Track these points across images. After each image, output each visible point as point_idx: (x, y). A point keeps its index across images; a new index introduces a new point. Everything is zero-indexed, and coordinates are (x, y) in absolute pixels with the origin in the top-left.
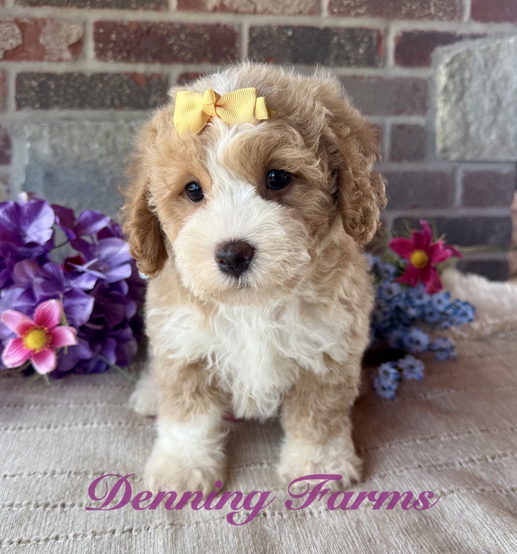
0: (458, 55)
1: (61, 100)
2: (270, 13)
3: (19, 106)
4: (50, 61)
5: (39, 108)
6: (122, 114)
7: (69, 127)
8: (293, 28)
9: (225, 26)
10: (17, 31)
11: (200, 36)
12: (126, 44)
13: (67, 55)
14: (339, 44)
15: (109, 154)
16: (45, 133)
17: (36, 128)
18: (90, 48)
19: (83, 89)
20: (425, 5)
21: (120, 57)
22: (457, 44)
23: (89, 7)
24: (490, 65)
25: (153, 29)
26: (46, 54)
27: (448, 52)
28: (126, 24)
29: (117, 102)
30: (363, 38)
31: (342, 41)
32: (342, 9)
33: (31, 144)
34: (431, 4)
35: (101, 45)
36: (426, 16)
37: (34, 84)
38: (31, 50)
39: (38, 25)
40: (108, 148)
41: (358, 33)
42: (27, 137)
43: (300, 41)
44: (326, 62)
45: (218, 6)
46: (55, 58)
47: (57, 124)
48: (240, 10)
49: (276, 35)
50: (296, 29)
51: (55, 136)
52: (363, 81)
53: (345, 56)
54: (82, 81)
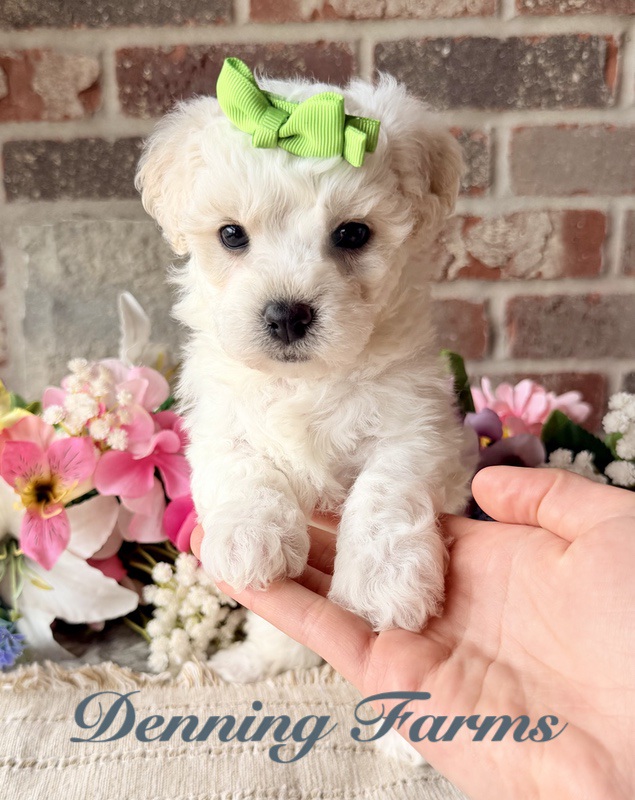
1: (72, 184)
2: (411, 16)
3: (10, 196)
4: (51, 120)
5: (39, 199)
7: (86, 229)
8: (452, 42)
9: (332, 45)
11: (291, 64)
12: (167, 86)
13: (76, 108)
14: (535, 65)
15: (149, 271)
16: (50, 239)
18: (111, 93)
19: (104, 165)
21: (160, 109)
23: (106, 25)
25: (211, 57)
26: (45, 108)
28: (165, 51)
30: (581, 52)
31: (541, 61)
33: (30, 256)
35: (128, 90)
37: (30, 158)
38: (21, 102)
39: (29, 59)
40: (146, 263)
41: (570, 43)
42: (24, 246)
43: (465, 65)
44: (510, 101)
45: (320, 7)
46: (58, 116)
47: (67, 223)
48: (358, 13)
49: (421, 55)
50: (457, 43)
51: (65, 244)
52: (576, 134)
53: (546, 88)
54: (102, 151)
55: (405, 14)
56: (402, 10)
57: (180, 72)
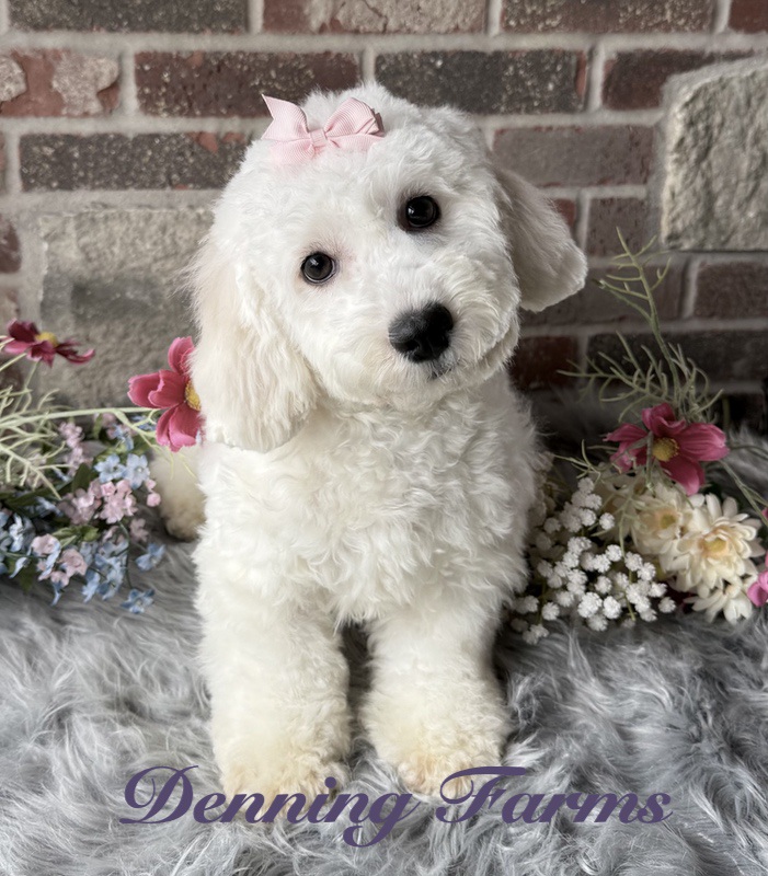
0: (705, 88)
1: (90, 176)
2: (409, 31)
3: (28, 186)
4: (69, 116)
5: (57, 189)
6: (185, 195)
7: (106, 218)
8: (444, 55)
9: (339, 55)
10: (17, 71)
11: (301, 72)
12: (185, 88)
13: (95, 106)
14: (516, 75)
15: (167, 257)
16: (70, 228)
17: (56, 222)
18: (130, 91)
19: (122, 159)
20: (656, 7)
21: (178, 108)
22: (705, 70)
23: (126, 30)
24: (754, 102)
25: (226, 63)
26: (64, 105)
27: (689, 82)
28: (184, 56)
29: (175, 176)
30: (556, 64)
31: (521, 72)
32: (522, 22)
33: (50, 244)
34: (667, 6)
35: (147, 91)
36: (658, 25)
37: (49, 151)
38: (40, 100)
39: (48, 60)
40: (164, 248)
41: (547, 57)
42: (42, 234)
43: (456, 75)
44: (494, 107)
45: (327, 22)
46: (77, 113)
47: (88, 213)
48: (361, 28)
49: (418, 66)
50: (449, 56)
51: (84, 234)
52: (551, 135)
53: (526, 95)
54: (120, 145)
55: (404, 30)
56: (402, 26)
57: (197, 76)
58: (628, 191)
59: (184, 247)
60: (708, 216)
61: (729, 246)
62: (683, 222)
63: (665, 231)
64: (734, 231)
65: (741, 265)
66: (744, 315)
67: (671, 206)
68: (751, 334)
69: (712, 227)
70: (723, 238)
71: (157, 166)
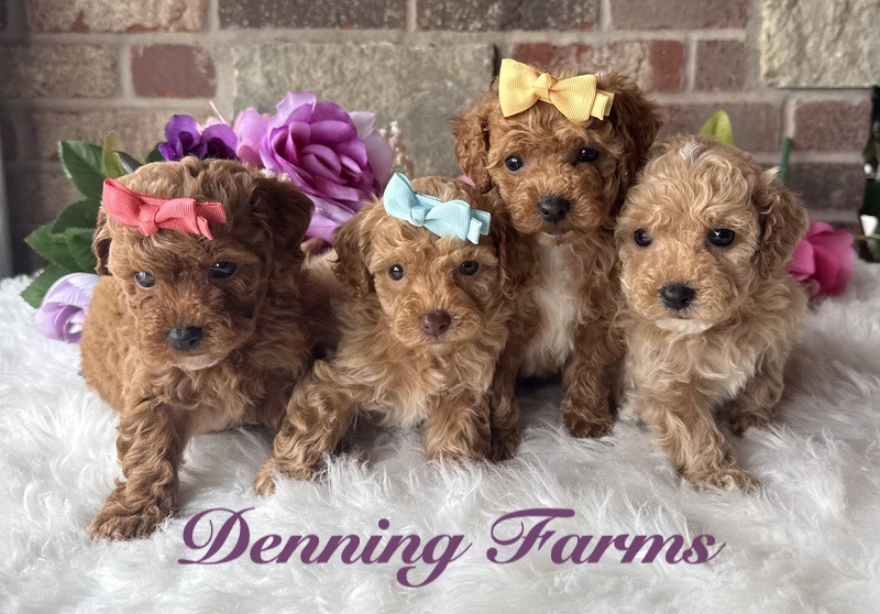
6: (351, 33)
17: (246, 52)
29: (343, 17)
58: (729, 34)
59: (349, 76)
60: (800, 57)
61: (820, 84)
62: (779, 61)
63: (764, 68)
64: (824, 70)
65: (833, 103)
66: (838, 148)
67: (768, 46)
68: (845, 167)
69: (805, 66)
70: (815, 76)
71: (329, 8)
